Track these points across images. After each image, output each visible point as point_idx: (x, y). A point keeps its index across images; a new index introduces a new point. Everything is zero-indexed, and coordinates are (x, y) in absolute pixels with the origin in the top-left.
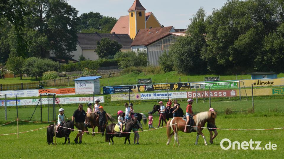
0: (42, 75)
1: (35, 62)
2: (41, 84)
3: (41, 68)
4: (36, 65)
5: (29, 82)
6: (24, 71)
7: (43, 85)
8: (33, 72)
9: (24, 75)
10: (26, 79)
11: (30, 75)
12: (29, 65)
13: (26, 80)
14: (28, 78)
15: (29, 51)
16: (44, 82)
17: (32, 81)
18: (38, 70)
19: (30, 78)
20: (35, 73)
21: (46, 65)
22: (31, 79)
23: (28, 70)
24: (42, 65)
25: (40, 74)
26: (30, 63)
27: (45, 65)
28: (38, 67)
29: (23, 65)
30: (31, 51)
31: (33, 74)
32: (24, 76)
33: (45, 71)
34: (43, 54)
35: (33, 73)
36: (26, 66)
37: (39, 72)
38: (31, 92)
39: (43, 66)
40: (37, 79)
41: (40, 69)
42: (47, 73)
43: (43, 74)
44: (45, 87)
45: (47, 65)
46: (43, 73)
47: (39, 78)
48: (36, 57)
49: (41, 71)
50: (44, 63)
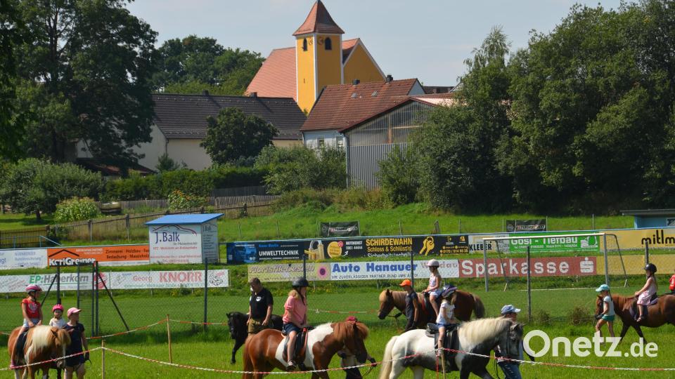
0: (54, 209)
1: (34, 172)
2: (51, 233)
3: (51, 190)
4: (39, 181)
5: (19, 226)
6: (5, 197)
7: (57, 236)
8: (28, 199)
9: (4, 207)
10: (8, 218)
11: (22, 210)
12: (20, 180)
14: (13, 217)
16: (60, 229)
17: (26, 225)
18: (43, 195)
19: (22, 216)
20: (35, 202)
21: (66, 182)
22: (24, 220)
23: (15, 193)
24: (54, 181)
25: (50, 206)
26: (21, 175)
27: (63, 181)
28: (43, 185)
31: (30, 207)
32: (5, 211)
33: (62, 198)
34: (59, 150)
35: (30, 203)
36: (11, 183)
37: (47, 200)
39: (56, 183)
40: (39, 221)
41: (48, 192)
42: (68, 202)
43: (57, 205)
44: (61, 242)
45: (69, 180)
46: (57, 202)
47: (45, 217)
48: (39, 159)
49: (52, 196)
50: (60, 175)
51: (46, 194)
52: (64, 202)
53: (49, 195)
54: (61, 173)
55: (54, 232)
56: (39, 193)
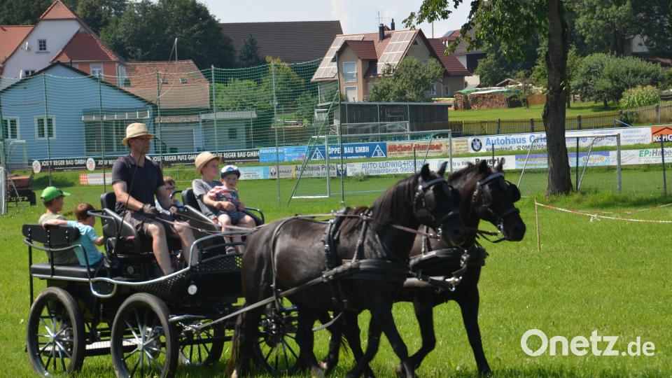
0: (620, 97)
1: (602, 65)
2: (624, 117)
3: (617, 80)
4: (606, 72)
5: (589, 113)
6: (577, 88)
7: (629, 119)
8: (597, 89)
9: (574, 97)
10: (578, 106)
11: (591, 98)
12: (590, 72)
13: (581, 108)
14: (583, 105)
15: (586, 41)
16: (632, 113)
17: (595, 111)
18: (610, 85)
19: (592, 103)
20: (603, 92)
21: (630, 73)
22: (592, 107)
23: (585, 84)
24: (620, 72)
25: (617, 94)
26: (591, 68)
27: (627, 73)
28: (610, 76)
29: (574, 73)
30: (591, 39)
31: (599, 95)
32: (575, 100)
33: (628, 87)
34: (619, 45)
35: (598, 92)
36: (582, 75)
37: (614, 89)
38: (632, 134)
39: (622, 74)
40: (606, 108)
41: (615, 82)
42: (633, 90)
43: (623, 93)
44: (633, 124)
45: (633, 71)
46: (623, 90)
47: (611, 104)
48: (606, 54)
49: (618, 86)
50: (625, 67)
51: (613, 84)
52: (630, 90)
53: (615, 85)
54: (626, 65)
55: (626, 117)
56: (607, 84)
